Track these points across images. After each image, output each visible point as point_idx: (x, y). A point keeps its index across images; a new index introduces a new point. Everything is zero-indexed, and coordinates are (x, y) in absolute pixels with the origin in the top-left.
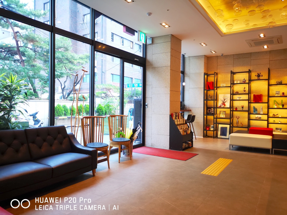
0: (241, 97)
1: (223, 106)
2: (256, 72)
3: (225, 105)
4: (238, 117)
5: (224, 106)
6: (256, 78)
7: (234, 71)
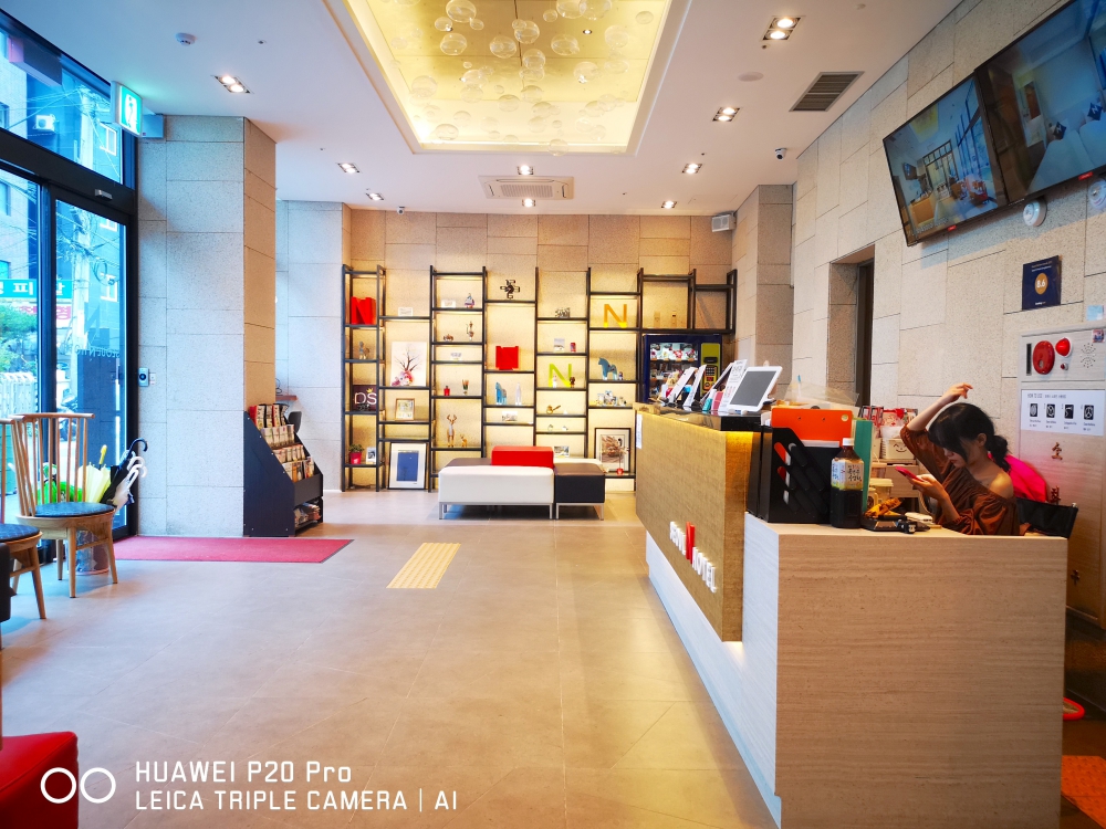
0: (460, 355)
1: (404, 382)
2: (500, 275)
3: (410, 378)
4: (452, 418)
5: (408, 380)
6: (503, 295)
7: (439, 269)
